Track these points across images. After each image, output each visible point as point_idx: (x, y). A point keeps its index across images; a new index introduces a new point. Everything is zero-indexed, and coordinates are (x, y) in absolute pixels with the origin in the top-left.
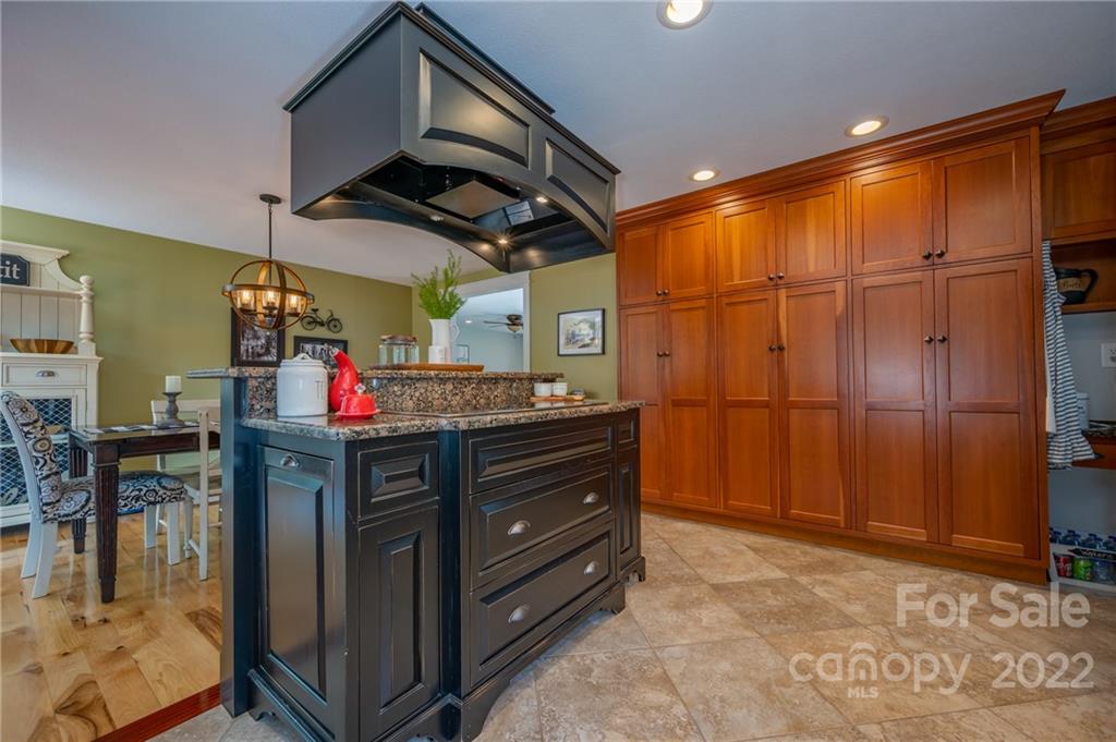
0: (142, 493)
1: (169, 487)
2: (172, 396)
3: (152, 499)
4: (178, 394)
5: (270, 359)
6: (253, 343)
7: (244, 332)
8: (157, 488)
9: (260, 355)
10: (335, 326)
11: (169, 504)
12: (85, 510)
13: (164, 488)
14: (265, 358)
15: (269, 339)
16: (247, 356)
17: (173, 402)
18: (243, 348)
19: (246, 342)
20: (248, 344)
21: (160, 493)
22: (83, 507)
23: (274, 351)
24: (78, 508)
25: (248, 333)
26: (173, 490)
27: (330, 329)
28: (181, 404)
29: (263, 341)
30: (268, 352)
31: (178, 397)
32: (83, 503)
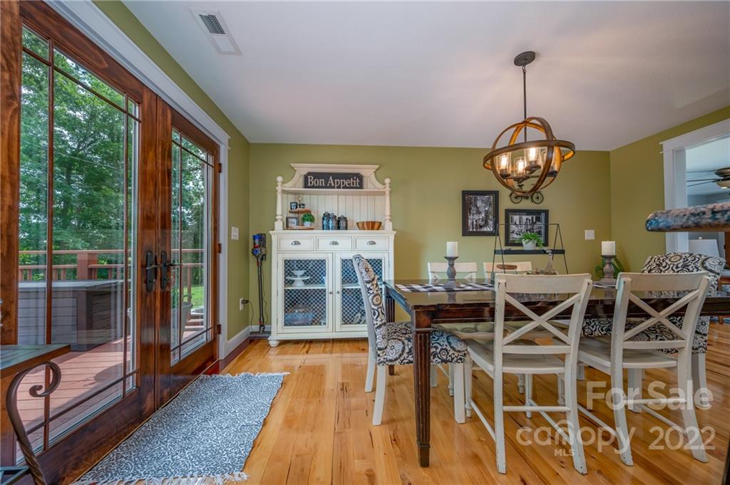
0: (438, 351)
1: (457, 348)
2: (451, 260)
3: (444, 357)
4: (457, 258)
5: (489, 230)
6: (476, 217)
7: (470, 209)
8: (448, 348)
9: (481, 227)
10: (538, 198)
11: (457, 364)
12: (402, 358)
13: (453, 349)
14: (485, 229)
15: (487, 212)
16: (473, 228)
17: (452, 265)
18: (470, 222)
19: (471, 217)
20: (474, 218)
21: (450, 354)
22: (400, 355)
23: (491, 223)
24: (397, 356)
25: (474, 210)
26: (459, 352)
27: (533, 201)
28: (459, 267)
29: (483, 215)
30: (486, 224)
31: (455, 261)
32: (400, 352)
